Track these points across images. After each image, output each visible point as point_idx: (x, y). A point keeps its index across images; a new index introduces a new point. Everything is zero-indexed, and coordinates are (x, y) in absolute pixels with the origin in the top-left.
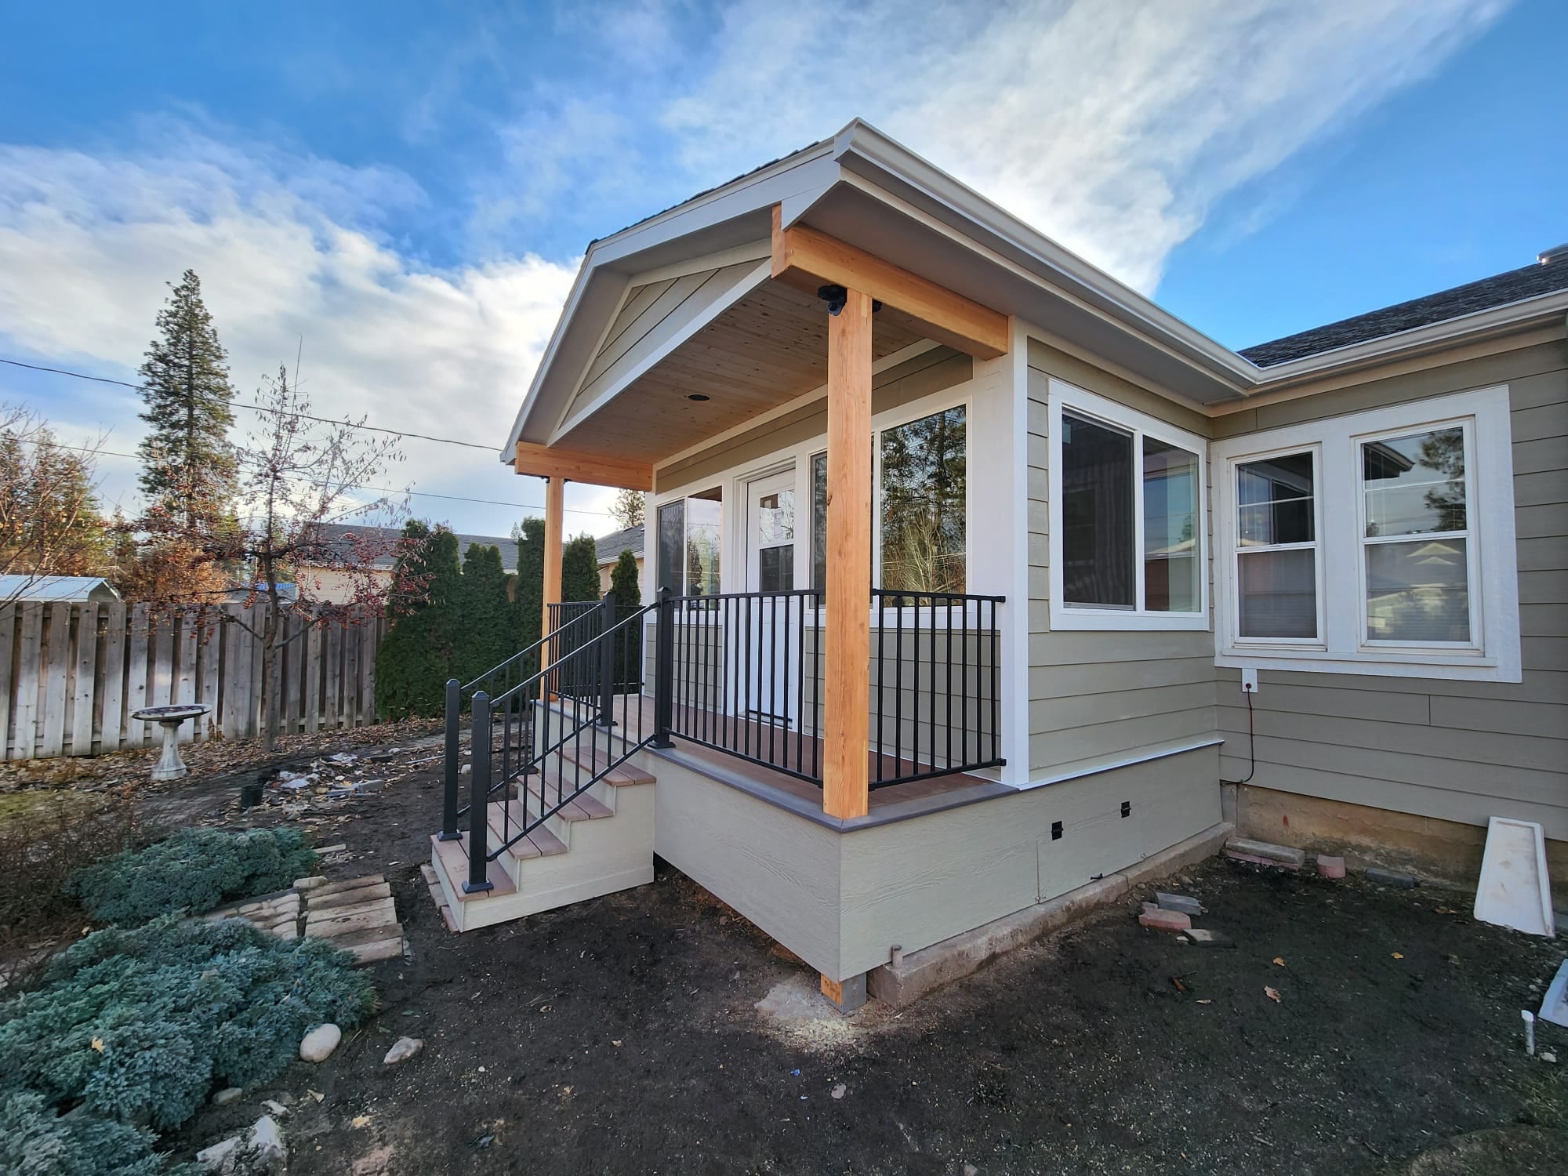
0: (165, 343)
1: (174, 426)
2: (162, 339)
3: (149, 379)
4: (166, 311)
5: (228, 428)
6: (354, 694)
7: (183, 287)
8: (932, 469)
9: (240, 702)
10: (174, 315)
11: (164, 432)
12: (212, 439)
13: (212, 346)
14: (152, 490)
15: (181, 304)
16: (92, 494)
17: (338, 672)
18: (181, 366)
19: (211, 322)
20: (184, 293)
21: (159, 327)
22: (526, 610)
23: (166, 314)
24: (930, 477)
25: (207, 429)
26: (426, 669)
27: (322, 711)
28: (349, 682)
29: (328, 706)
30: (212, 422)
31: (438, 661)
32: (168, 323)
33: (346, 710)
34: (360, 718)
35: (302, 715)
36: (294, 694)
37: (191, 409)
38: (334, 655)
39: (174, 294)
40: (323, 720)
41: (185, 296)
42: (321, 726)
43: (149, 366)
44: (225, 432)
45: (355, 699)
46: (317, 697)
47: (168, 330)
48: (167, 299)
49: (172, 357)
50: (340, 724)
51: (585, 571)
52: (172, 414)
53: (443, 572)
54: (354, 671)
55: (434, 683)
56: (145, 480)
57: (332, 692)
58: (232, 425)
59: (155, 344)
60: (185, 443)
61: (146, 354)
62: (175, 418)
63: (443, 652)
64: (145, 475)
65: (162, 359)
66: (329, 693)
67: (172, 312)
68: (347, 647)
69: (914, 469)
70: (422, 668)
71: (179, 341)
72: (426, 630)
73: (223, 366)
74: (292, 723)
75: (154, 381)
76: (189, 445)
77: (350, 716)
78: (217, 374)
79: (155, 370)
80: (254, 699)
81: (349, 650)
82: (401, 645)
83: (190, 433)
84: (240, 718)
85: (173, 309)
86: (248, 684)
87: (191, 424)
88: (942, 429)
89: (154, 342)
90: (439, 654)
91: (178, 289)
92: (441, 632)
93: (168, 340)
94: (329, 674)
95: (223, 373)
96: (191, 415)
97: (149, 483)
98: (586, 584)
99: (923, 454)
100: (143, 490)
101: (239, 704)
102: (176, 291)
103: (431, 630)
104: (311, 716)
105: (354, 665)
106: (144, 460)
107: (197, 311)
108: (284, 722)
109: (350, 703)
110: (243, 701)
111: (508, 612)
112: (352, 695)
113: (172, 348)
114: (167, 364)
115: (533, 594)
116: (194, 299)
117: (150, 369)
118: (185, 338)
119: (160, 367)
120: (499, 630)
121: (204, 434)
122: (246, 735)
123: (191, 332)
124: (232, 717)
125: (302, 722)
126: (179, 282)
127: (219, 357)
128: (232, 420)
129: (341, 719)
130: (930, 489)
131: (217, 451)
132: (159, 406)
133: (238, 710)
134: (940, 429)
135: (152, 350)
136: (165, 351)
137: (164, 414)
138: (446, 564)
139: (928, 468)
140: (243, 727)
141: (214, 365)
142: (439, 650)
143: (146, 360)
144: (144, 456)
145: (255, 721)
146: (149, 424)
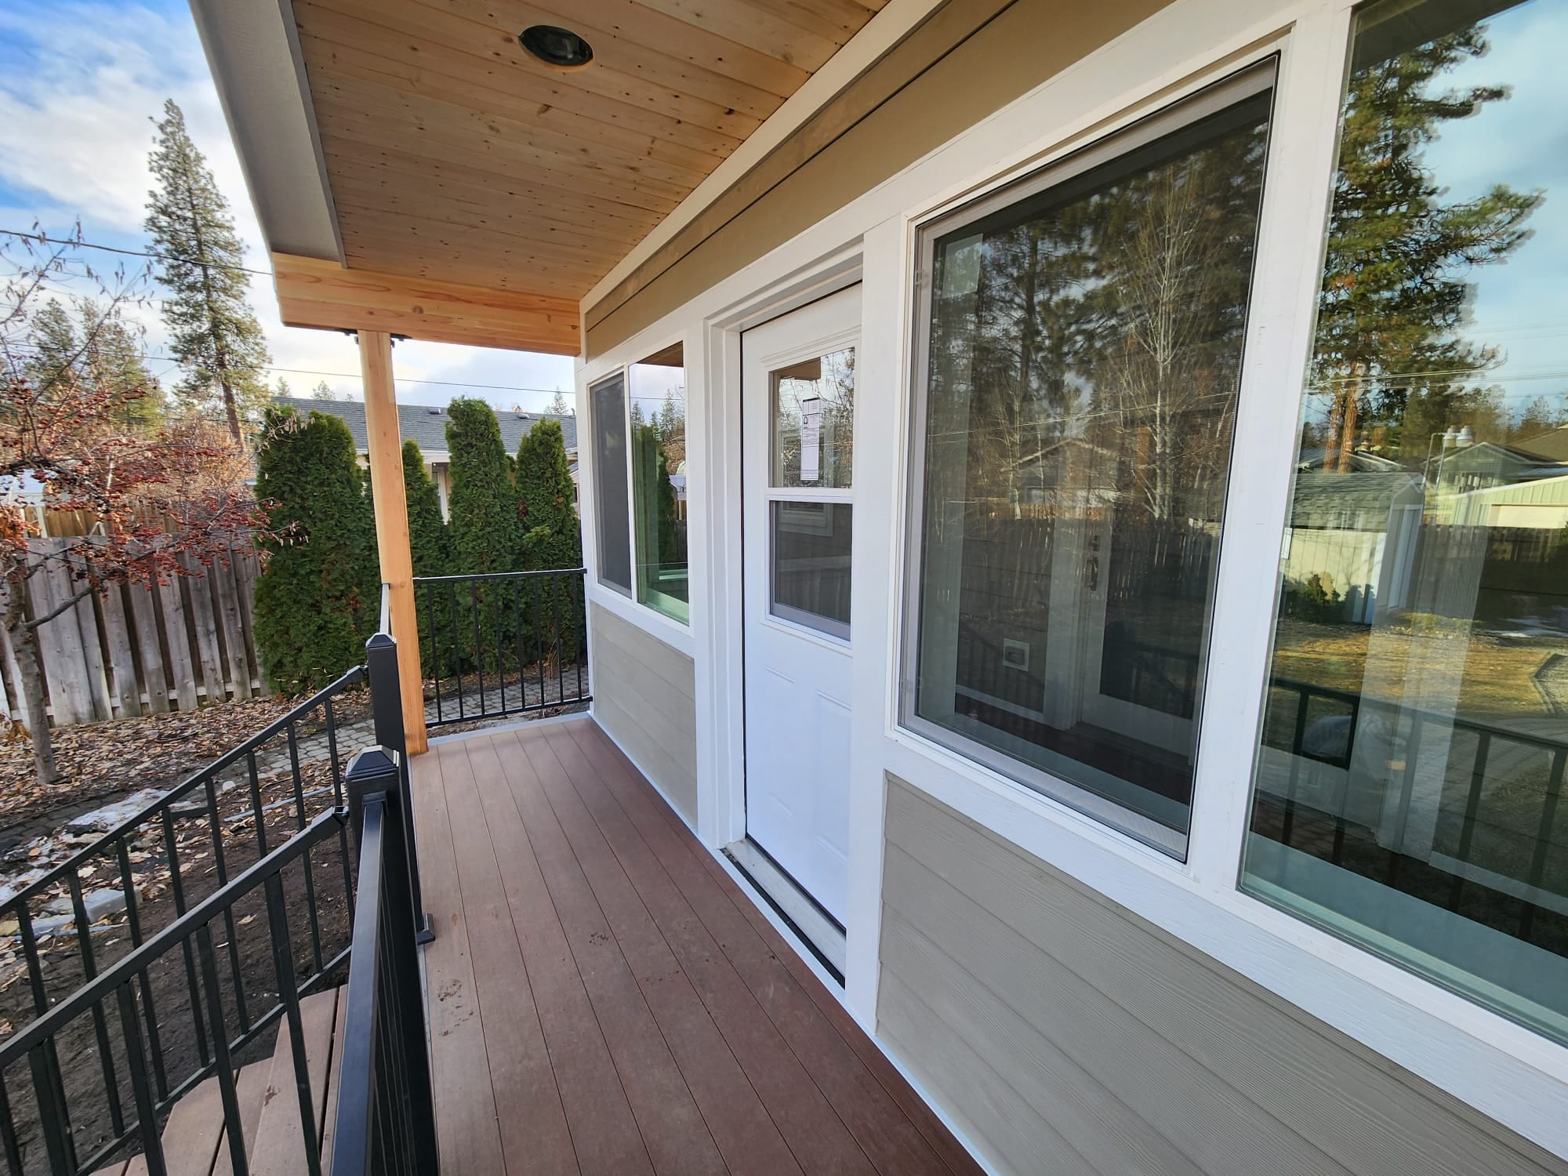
0: (163, 192)
1: (192, 287)
2: (160, 188)
3: (156, 236)
4: (156, 153)
5: (245, 289)
6: (242, 655)
7: (169, 122)
8: (1018, 314)
9: (72, 676)
10: (165, 157)
11: (183, 295)
12: (231, 303)
13: (211, 193)
14: (184, 359)
15: (169, 144)
16: (143, 365)
17: (212, 627)
18: (185, 219)
19: (205, 164)
20: (169, 129)
21: (153, 173)
22: (464, 535)
23: (155, 158)
24: (1017, 323)
25: (225, 290)
26: (320, 628)
27: (199, 677)
28: (231, 639)
29: (207, 673)
30: (228, 282)
31: (337, 614)
32: (161, 168)
33: (234, 675)
34: (256, 684)
35: (171, 685)
36: (152, 660)
37: (205, 269)
38: (203, 605)
39: (159, 131)
40: (202, 691)
41: (172, 133)
42: (201, 699)
43: (152, 221)
44: (242, 293)
45: (245, 661)
46: (188, 661)
47: (163, 177)
48: (154, 139)
49: (174, 209)
50: (229, 695)
51: (548, 475)
52: (187, 275)
53: (329, 485)
54: (236, 624)
55: (335, 647)
56: (175, 349)
57: (209, 653)
58: (247, 285)
59: (153, 195)
60: (206, 307)
61: (147, 207)
62: (191, 279)
63: (344, 601)
64: (174, 344)
65: (164, 211)
66: (205, 655)
67: (162, 154)
68: (220, 591)
69: (997, 313)
70: (313, 628)
71: (177, 189)
72: (312, 572)
73: (228, 217)
74: (158, 699)
75: (161, 237)
76: (211, 309)
77: (242, 684)
78: (220, 226)
79: (159, 224)
80: (93, 671)
81: (224, 596)
82: (278, 596)
83: (209, 295)
84: (77, 697)
85: (163, 150)
86: (79, 651)
87: (207, 286)
88: (1033, 265)
89: (151, 192)
90: (338, 604)
91: (162, 125)
92: (335, 575)
93: (165, 188)
94: (200, 629)
95: (227, 224)
96: (206, 276)
97: (179, 352)
98: (552, 494)
99: (1007, 296)
100: (176, 360)
101: (72, 678)
102: (162, 128)
103: (321, 571)
104: (184, 688)
105: (235, 616)
106: (169, 327)
107: (188, 151)
108: (146, 698)
109: (239, 667)
110: (76, 674)
111: (438, 539)
112: (240, 656)
113: (171, 198)
114: (170, 217)
115: (472, 512)
116: (179, 136)
117: (154, 224)
118: (183, 186)
119: (164, 221)
120: (425, 566)
121: (223, 297)
122: (91, 718)
123: (187, 177)
124: (65, 695)
125: (173, 695)
126: (162, 117)
127: (221, 206)
128: (247, 280)
129: (230, 688)
130: (1015, 338)
131: (239, 315)
132: (172, 267)
133: (71, 686)
134: (1030, 265)
135: (151, 201)
136: (166, 201)
137: (179, 276)
138: (335, 472)
139: (1013, 313)
140: (84, 708)
141: (218, 215)
142: (338, 599)
143: (149, 213)
144: (169, 322)
145: (100, 700)
146: (166, 287)
